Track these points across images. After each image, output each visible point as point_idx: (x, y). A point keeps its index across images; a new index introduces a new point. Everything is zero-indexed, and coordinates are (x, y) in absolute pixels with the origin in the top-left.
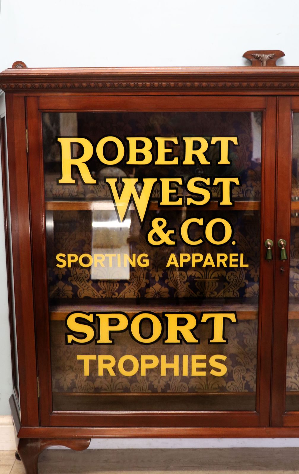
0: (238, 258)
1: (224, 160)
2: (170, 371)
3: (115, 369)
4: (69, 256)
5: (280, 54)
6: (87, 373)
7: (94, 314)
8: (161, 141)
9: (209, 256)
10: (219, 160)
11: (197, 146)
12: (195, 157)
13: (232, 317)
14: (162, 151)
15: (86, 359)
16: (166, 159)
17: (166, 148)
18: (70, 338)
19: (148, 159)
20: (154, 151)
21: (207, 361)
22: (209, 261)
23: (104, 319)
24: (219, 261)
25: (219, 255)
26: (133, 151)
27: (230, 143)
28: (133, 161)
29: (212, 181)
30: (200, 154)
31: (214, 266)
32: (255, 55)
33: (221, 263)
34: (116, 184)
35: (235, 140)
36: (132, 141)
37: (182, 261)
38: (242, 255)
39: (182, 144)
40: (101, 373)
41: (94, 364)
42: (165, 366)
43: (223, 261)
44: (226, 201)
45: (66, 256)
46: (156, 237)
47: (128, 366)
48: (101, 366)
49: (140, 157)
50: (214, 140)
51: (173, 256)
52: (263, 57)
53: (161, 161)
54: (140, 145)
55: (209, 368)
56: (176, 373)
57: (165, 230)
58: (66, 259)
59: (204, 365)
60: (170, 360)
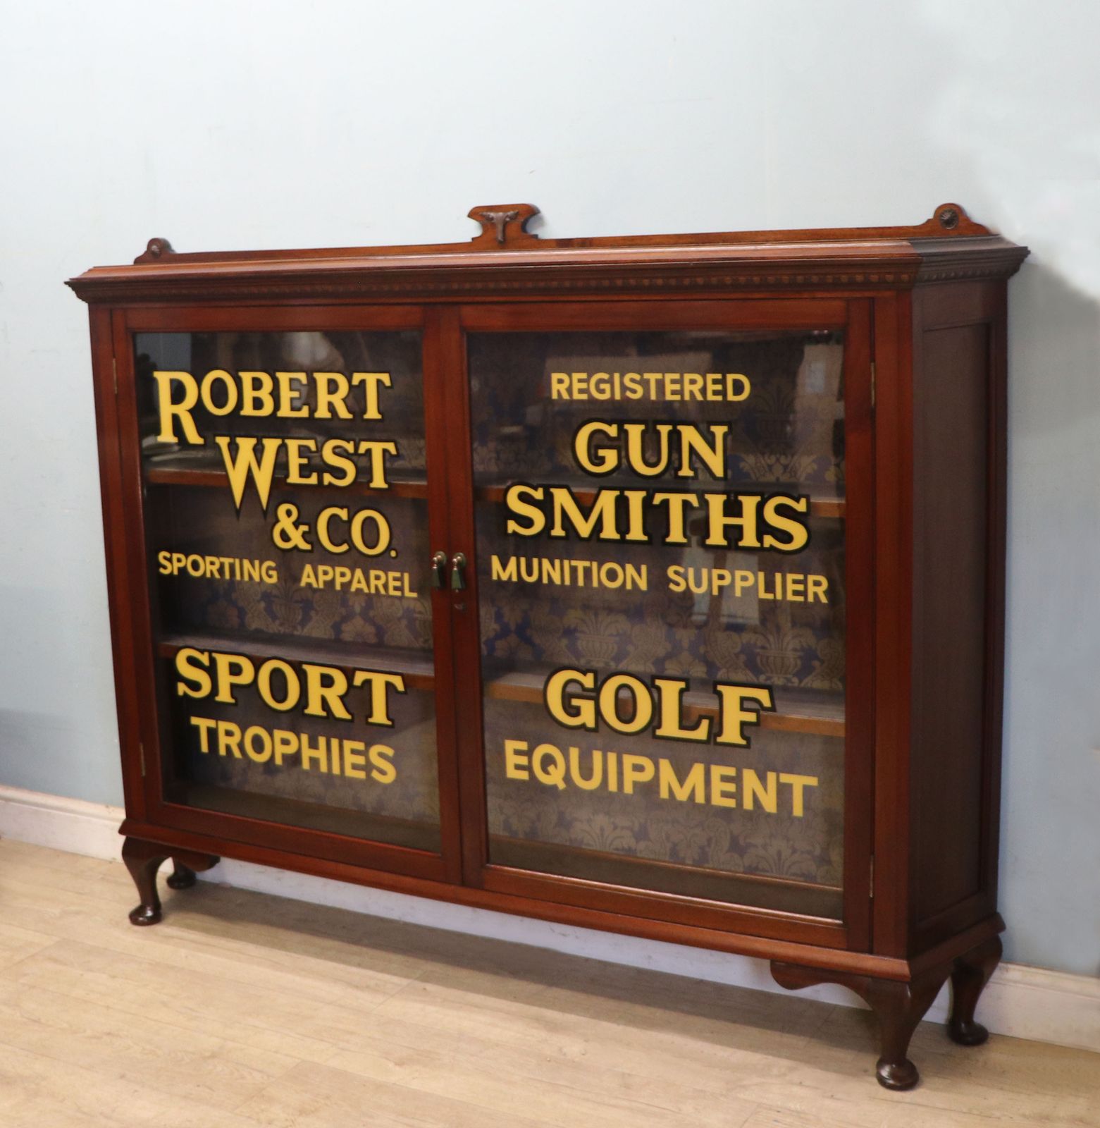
0: (401, 579)
1: (372, 413)
2: (314, 762)
3: (241, 746)
4: (175, 556)
5: (529, 213)
6: (205, 748)
7: (210, 652)
8: (283, 377)
9: (359, 573)
10: (365, 411)
11: (333, 387)
12: (331, 407)
13: (398, 682)
14: (286, 395)
15: (203, 724)
16: (293, 409)
17: (291, 389)
18: (182, 688)
19: (267, 410)
20: (275, 394)
21: (365, 753)
22: (359, 582)
23: (223, 662)
24: (373, 582)
25: (373, 573)
26: (249, 394)
27: (379, 382)
28: (248, 410)
29: (356, 447)
30: (337, 400)
31: (366, 590)
33: (377, 587)
34: (230, 445)
35: (385, 378)
36: (247, 377)
37: (322, 578)
38: (406, 576)
39: (312, 383)
40: (222, 752)
41: (213, 734)
42: (307, 753)
43: (380, 583)
44: (378, 481)
45: (171, 557)
46: (285, 536)
47: (258, 744)
48: (223, 740)
49: (258, 404)
50: (357, 378)
51: (308, 569)
53: (285, 412)
54: (257, 385)
55: (368, 767)
56: (323, 768)
57: (296, 525)
58: (170, 560)
59: (360, 760)
60: (313, 745)
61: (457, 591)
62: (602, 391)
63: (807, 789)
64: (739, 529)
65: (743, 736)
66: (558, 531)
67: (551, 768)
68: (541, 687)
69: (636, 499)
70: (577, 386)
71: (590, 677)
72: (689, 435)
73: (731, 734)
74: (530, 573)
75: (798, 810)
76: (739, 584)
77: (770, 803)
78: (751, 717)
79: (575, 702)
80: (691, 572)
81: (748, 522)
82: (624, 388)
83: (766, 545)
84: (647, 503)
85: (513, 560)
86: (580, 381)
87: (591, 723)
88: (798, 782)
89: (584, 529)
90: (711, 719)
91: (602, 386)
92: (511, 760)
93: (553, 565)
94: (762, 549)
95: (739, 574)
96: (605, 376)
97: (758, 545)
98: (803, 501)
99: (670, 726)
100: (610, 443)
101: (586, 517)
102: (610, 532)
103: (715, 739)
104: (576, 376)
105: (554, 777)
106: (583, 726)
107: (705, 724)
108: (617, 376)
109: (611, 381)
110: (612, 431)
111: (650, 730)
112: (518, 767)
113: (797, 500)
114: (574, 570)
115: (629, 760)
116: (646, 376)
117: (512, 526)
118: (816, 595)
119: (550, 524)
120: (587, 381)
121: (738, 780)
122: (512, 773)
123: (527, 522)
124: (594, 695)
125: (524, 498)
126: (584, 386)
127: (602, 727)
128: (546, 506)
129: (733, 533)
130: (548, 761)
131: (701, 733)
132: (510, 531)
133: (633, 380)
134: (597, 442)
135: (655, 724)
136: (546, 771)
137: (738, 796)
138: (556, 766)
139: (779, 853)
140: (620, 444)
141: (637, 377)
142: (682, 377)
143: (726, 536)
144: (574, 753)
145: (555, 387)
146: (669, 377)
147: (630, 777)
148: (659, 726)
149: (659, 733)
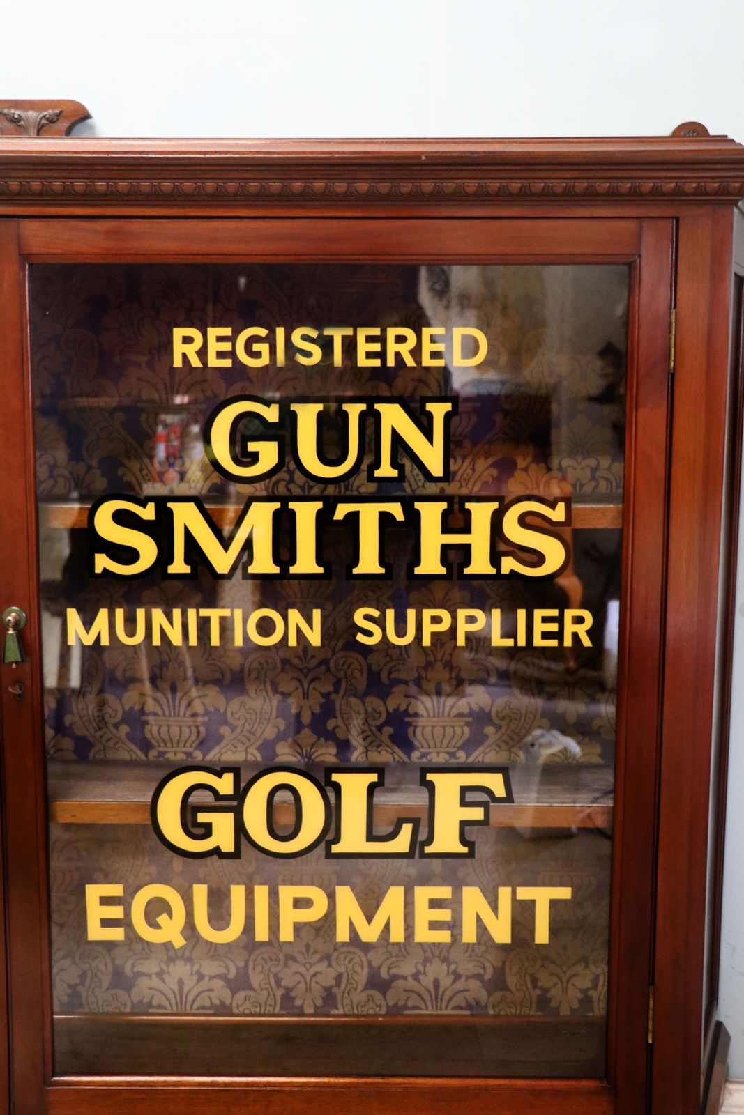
5: (74, 112)
32: (6, 111)
52: (28, 117)
61: (14, 666)
62: (258, 355)
63: (554, 904)
64: (466, 549)
65: (463, 841)
66: (179, 566)
67: (163, 919)
68: (148, 799)
69: (306, 514)
70: (214, 347)
71: (228, 778)
72: (393, 417)
73: (446, 839)
74: (131, 632)
75: (542, 935)
76: (463, 629)
77: (501, 932)
78: (477, 814)
79: (202, 817)
80: (390, 614)
81: (479, 540)
82: (290, 348)
83: (505, 570)
84: (324, 520)
85: (103, 614)
86: (220, 339)
87: (228, 846)
88: (542, 897)
89: (221, 560)
90: (416, 823)
91: (257, 347)
92: (95, 912)
93: (169, 617)
94: (499, 576)
95: (462, 614)
96: (262, 332)
97: (493, 571)
98: (561, 506)
99: (353, 838)
100: (266, 431)
101: (226, 543)
102: (264, 563)
103: (422, 850)
104: (213, 332)
105: (170, 931)
106: (216, 851)
107: (407, 829)
108: (280, 332)
109: (270, 339)
110: (271, 414)
111: (323, 845)
112: (106, 923)
113: (553, 506)
114: (204, 624)
115: (287, 893)
116: (327, 332)
117: (102, 562)
118: (575, 636)
119: (165, 555)
120: (232, 339)
121: (455, 904)
122: (96, 932)
123: (127, 555)
124: (235, 804)
125: (122, 518)
126: (227, 346)
127: (246, 848)
128: (161, 530)
129: (456, 556)
130: (157, 908)
131: (401, 843)
132: (98, 570)
133: (305, 338)
134: (245, 431)
135: (330, 836)
136: (154, 925)
137: (454, 926)
138: (170, 915)
139: (436, 983)
140: (284, 433)
141: (314, 334)
142: (384, 331)
143: (444, 561)
144: (200, 893)
145: (179, 348)
146: (362, 333)
147: (289, 917)
148: (337, 839)
149: (335, 849)
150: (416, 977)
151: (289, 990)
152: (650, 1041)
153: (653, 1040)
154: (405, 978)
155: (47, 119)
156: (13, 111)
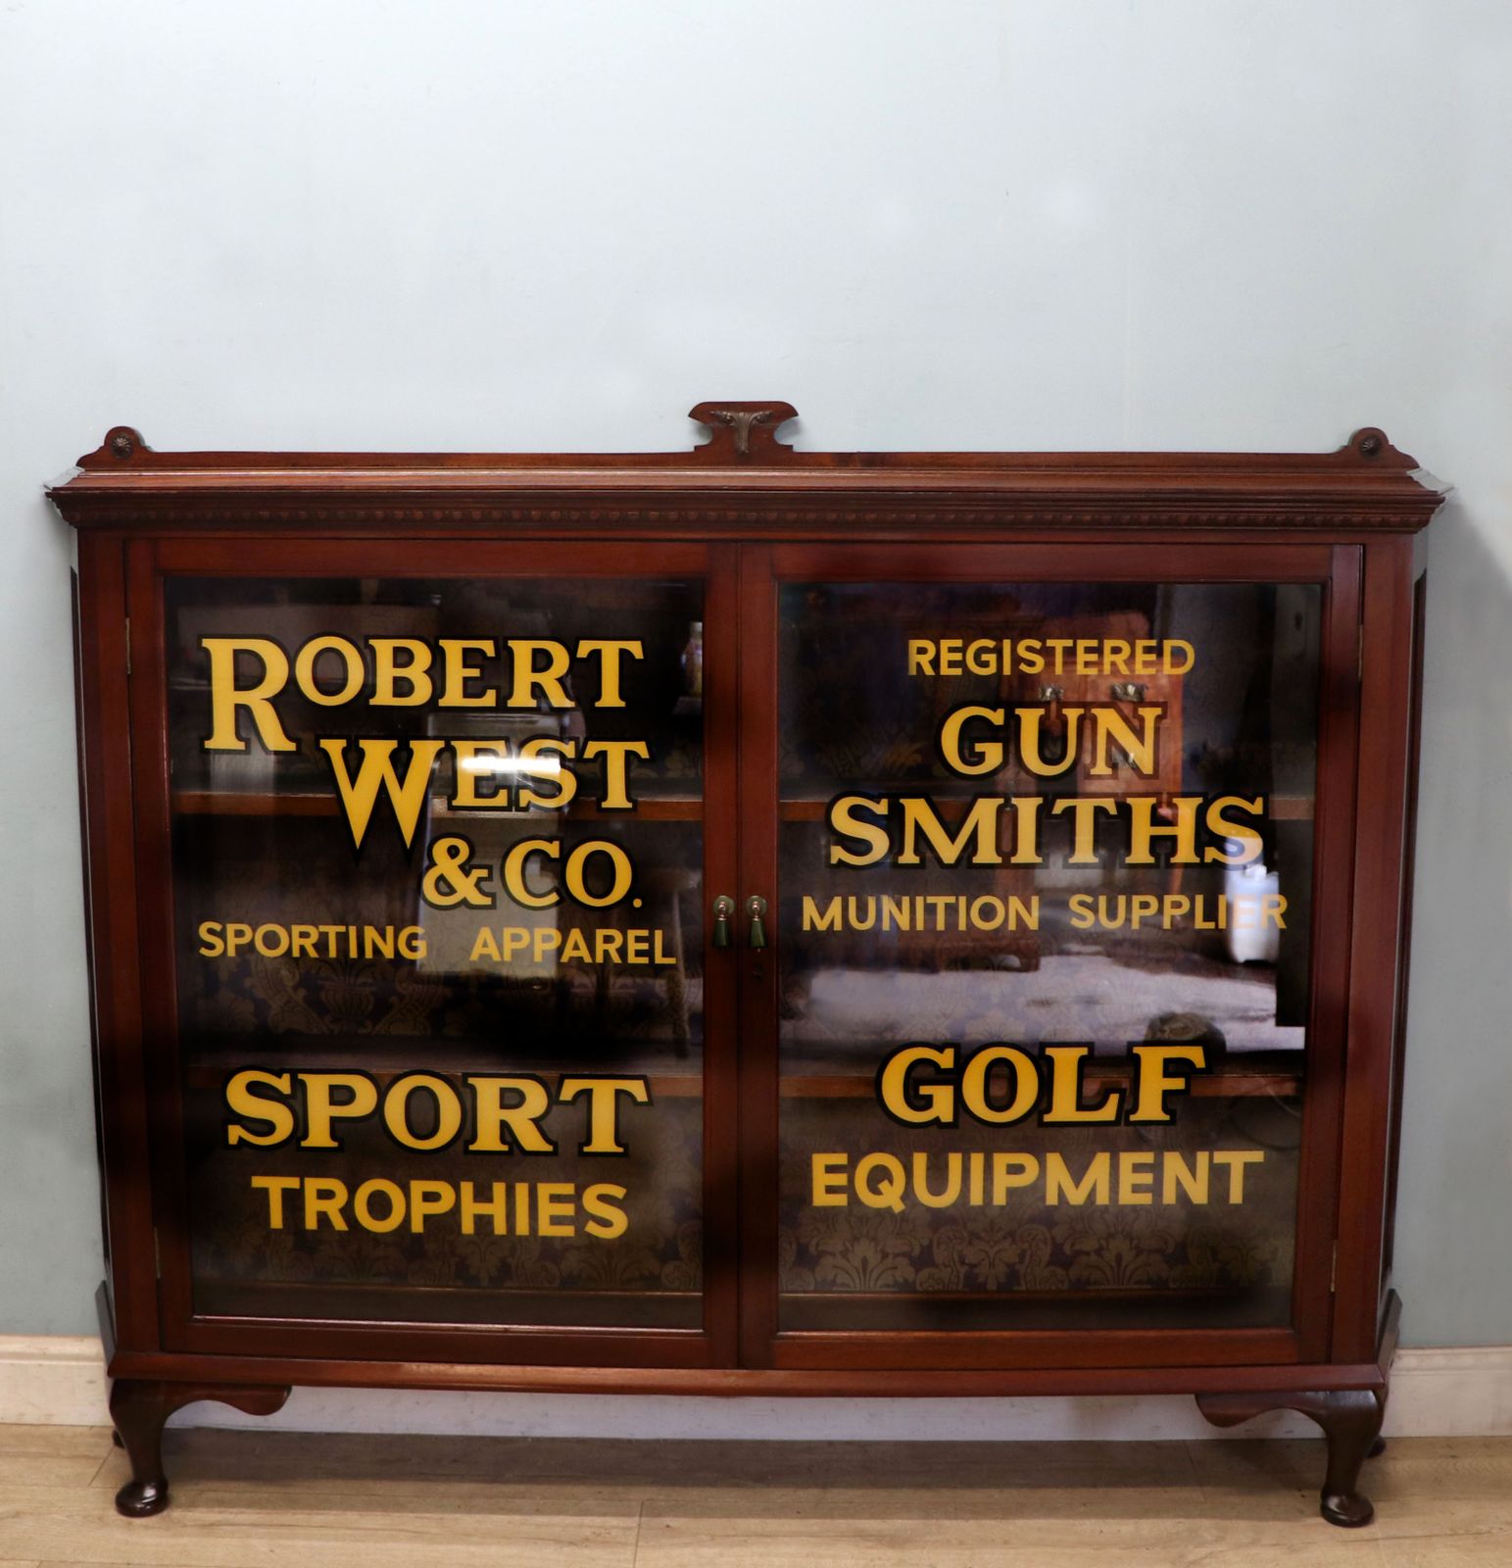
0: (650, 940)
1: (610, 696)
2: (483, 1222)
3: (347, 1211)
4: (231, 928)
5: (783, 412)
6: (276, 1220)
7: (294, 1074)
8: (453, 649)
9: (576, 935)
10: (598, 697)
11: (542, 661)
12: (537, 690)
13: (637, 1089)
14: (456, 672)
15: (275, 1186)
16: (466, 695)
17: (465, 666)
18: (235, 1133)
19: (422, 694)
20: (437, 671)
21: (577, 1199)
22: (576, 947)
23: (318, 1087)
24: (600, 947)
25: (600, 934)
26: (386, 672)
27: (624, 654)
28: (384, 696)
29: (580, 750)
30: (549, 680)
31: (588, 959)
32: (718, 412)
33: (606, 953)
34: (345, 752)
35: (636, 648)
36: (384, 648)
37: (509, 946)
38: (658, 934)
39: (506, 658)
40: (311, 1223)
41: (293, 1201)
42: (470, 1209)
43: (612, 948)
44: (617, 797)
45: (224, 930)
46: (444, 885)
47: (380, 1205)
48: (312, 1206)
49: (402, 687)
50: (585, 648)
51: (485, 934)
52: (740, 419)
53: (453, 697)
54: (403, 658)
55: (581, 1217)
56: (500, 1228)
57: (466, 869)
58: (222, 935)
59: (568, 1209)
60: (483, 1195)
61: (759, 950)
62: (986, 664)
63: (1248, 1167)
64: (1173, 840)
65: (1166, 1109)
66: (909, 857)
67: (884, 1186)
68: (873, 1075)
69: (1027, 809)
70: (946, 657)
71: (949, 1053)
72: (1108, 720)
73: (1150, 1108)
74: (862, 918)
75: (1236, 1196)
76: (1169, 913)
77: (1199, 1193)
78: (1178, 1084)
79: (924, 1090)
80: (1102, 900)
81: (1185, 831)
82: (1017, 660)
83: (1208, 859)
84: (1043, 813)
85: (837, 902)
86: (951, 650)
87: (947, 1116)
88: (1237, 1160)
89: (949, 852)
90: (1122, 1092)
91: (985, 657)
92: (820, 1180)
93: (899, 905)
94: (1202, 865)
95: (1169, 899)
96: (990, 644)
97: (1197, 860)
98: (1259, 801)
99: (1064, 1108)
100: (991, 733)
101: (953, 837)
102: (986, 854)
103: (1127, 1118)
104: (945, 644)
105: (890, 1197)
106: (936, 1121)
107: (1114, 1099)
108: (1007, 644)
109: (999, 651)
110: (997, 717)
111: (1035, 1117)
112: (830, 1190)
113: (1252, 801)
114: (930, 910)
115: (1001, 1160)
116: (1050, 643)
117: (838, 854)
118: (1271, 919)
119: (896, 846)
120: (963, 650)
121: (1157, 1168)
122: (820, 1199)
123: (860, 847)
124: (954, 1078)
125: (856, 813)
126: (958, 657)
127: (963, 1116)
128: (893, 824)
129: (1163, 847)
130: (879, 1175)
131: (1109, 1112)
132: (834, 861)
133: (1030, 649)
134: (974, 732)
135: (1044, 1105)
136: (876, 1191)
137: (1157, 1188)
138: (891, 1182)
140: (1009, 735)
141: (1037, 644)
142: (1101, 644)
143: (1153, 851)
144: (920, 1161)
145: (915, 658)
146: (1082, 644)
147: (1003, 1182)
148: (1049, 1109)
149: (1047, 1118)
150: (1099, 1252)
151: (973, 1266)
152: (1333, 1290)
153: (1335, 1289)
154: (1088, 1254)
155: (758, 420)
156: (725, 413)
